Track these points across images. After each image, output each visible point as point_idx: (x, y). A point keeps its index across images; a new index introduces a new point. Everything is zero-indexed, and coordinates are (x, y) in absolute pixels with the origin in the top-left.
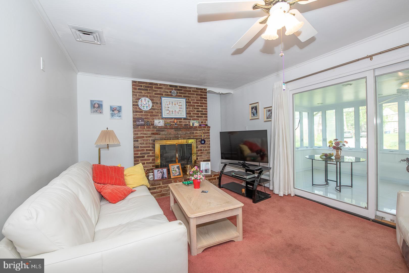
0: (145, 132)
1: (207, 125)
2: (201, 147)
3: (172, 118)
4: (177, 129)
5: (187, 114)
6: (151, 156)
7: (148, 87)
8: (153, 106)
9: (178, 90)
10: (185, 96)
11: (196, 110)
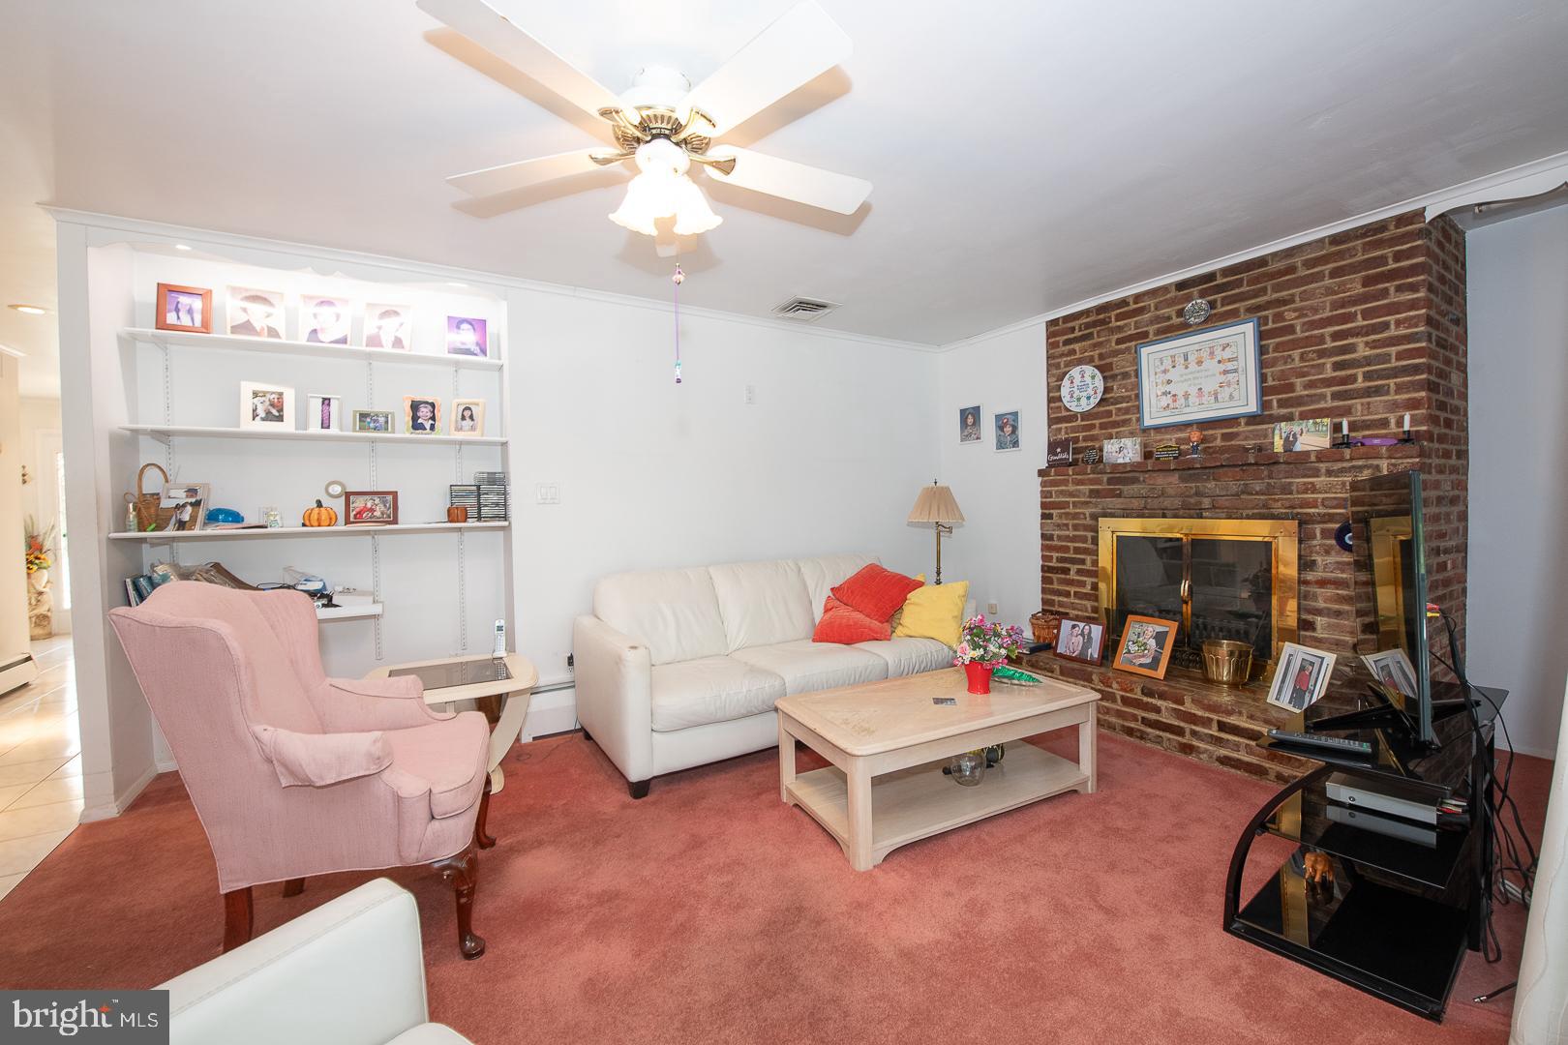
0: (1071, 488)
2: (1341, 565)
3: (1187, 425)
4: (1191, 471)
8: (1106, 390)
9: (1219, 289)
10: (1258, 308)
11: (1329, 362)
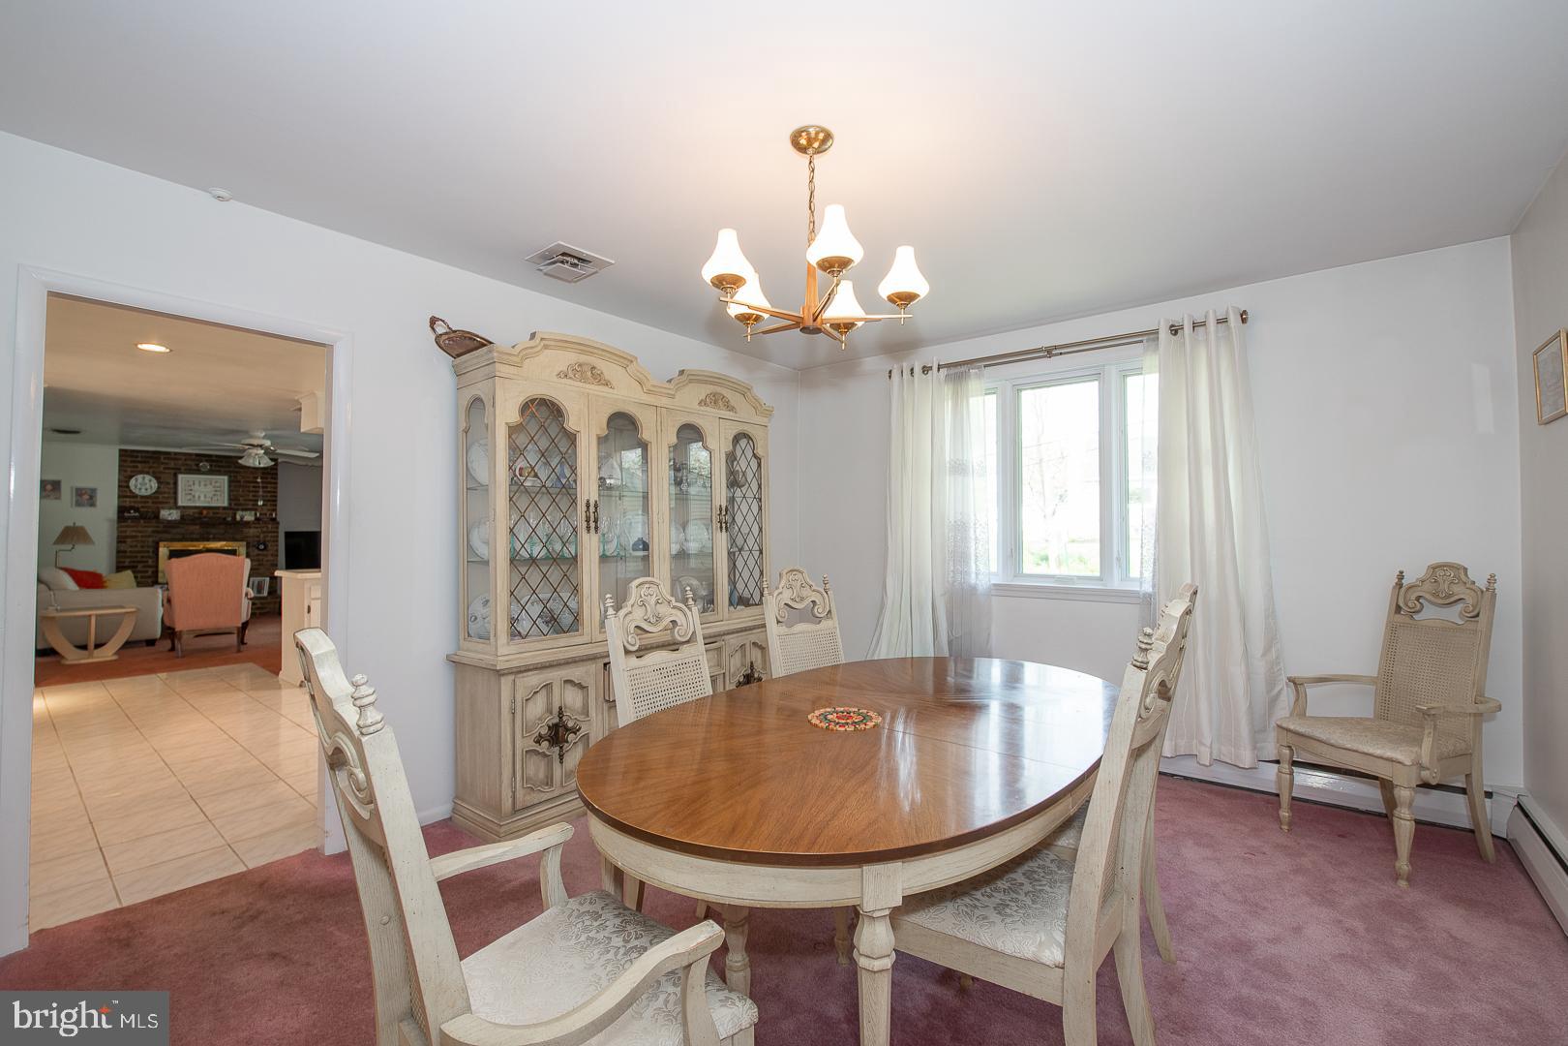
0: (140, 529)
1: (274, 520)
2: (258, 555)
3: (196, 507)
4: (204, 525)
5: (230, 499)
6: (150, 567)
7: (151, 457)
8: (159, 488)
9: (213, 461)
10: (231, 472)
11: (251, 494)
